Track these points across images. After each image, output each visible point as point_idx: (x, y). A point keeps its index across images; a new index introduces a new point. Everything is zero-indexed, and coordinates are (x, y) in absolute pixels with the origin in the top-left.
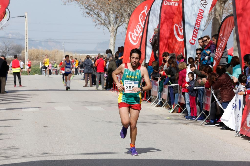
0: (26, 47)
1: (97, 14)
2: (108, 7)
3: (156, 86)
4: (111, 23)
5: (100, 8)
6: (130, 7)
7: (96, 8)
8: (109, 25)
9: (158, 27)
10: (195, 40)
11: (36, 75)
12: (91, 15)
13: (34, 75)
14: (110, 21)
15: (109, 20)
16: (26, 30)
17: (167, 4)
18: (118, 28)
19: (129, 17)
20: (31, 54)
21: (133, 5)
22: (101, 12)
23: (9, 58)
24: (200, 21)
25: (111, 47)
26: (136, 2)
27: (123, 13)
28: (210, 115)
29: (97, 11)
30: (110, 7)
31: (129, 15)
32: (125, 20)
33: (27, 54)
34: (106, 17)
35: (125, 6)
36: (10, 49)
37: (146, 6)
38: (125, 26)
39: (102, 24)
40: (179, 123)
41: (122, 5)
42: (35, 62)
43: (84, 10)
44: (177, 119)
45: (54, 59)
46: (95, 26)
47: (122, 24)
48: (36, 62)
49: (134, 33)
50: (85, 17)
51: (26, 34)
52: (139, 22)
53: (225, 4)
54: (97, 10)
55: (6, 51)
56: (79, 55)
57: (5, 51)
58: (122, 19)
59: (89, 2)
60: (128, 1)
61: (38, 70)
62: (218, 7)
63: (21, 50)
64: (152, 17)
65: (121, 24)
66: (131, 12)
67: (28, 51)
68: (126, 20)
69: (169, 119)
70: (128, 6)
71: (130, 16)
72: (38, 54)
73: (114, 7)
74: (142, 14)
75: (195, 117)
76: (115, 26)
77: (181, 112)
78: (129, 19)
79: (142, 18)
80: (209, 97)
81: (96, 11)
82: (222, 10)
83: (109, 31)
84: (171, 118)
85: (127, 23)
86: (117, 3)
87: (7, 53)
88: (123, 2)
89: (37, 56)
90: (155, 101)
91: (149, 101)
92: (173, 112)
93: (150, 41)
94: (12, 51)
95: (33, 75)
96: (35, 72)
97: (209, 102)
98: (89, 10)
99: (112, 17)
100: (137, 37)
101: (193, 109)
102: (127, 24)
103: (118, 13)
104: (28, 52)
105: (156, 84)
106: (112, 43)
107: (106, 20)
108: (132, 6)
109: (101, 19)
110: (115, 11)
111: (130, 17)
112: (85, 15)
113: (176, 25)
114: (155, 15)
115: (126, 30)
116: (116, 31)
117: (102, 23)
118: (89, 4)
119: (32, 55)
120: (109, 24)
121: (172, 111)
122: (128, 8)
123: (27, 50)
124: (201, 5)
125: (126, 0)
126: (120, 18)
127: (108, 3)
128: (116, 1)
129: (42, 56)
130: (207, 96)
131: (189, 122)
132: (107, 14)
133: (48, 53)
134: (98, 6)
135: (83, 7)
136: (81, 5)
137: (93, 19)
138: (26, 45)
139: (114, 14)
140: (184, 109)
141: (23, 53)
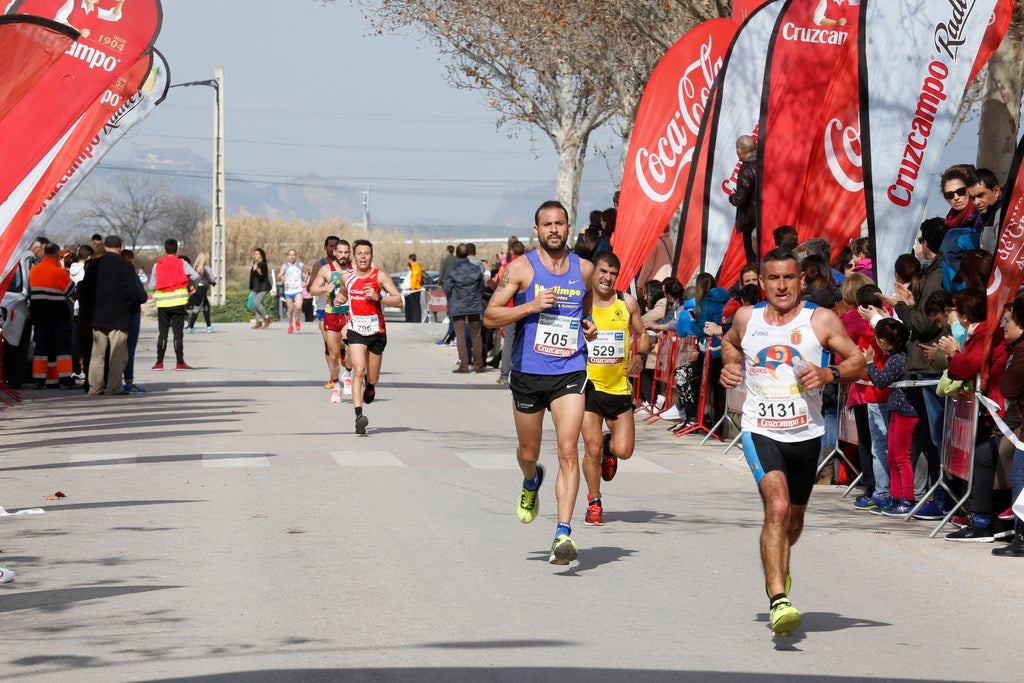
0: (218, 209)
1: (505, 77)
2: (553, 48)
4: (562, 113)
5: (518, 49)
6: (642, 47)
7: (500, 52)
8: (555, 120)
12: (480, 80)
14: (558, 106)
15: (556, 100)
16: (218, 138)
17: (796, 39)
18: (593, 134)
19: (636, 89)
20: (236, 238)
21: (655, 40)
22: (521, 66)
23: (147, 250)
26: (665, 28)
27: (615, 72)
28: (970, 496)
29: (508, 62)
30: (558, 47)
31: (641, 83)
32: (619, 103)
33: (221, 237)
34: (543, 88)
35: (622, 44)
36: (152, 215)
37: (707, 44)
38: (618, 124)
39: (527, 119)
40: (843, 524)
41: (610, 41)
43: (455, 58)
44: (832, 507)
46: (499, 124)
47: (610, 116)
49: (658, 155)
50: (458, 85)
51: (218, 156)
52: (678, 108)
54: (506, 61)
55: (136, 224)
56: (429, 241)
57: (133, 224)
58: (608, 96)
59: (475, 25)
60: (633, 25)
62: (1005, 50)
63: (196, 220)
66: (647, 68)
67: (222, 222)
68: (625, 102)
70: (634, 42)
71: (644, 83)
72: (261, 234)
73: (576, 45)
74: (688, 76)
75: (906, 502)
76: (581, 124)
78: (636, 97)
79: (691, 93)
80: (965, 423)
81: (502, 62)
83: (553, 145)
85: (627, 112)
86: (591, 31)
87: (139, 232)
88: (613, 25)
89: (257, 243)
91: (715, 432)
94: (159, 222)
95: (241, 321)
97: (968, 443)
98: (473, 57)
99: (566, 89)
100: (671, 172)
101: (898, 469)
102: (629, 116)
103: (593, 71)
104: (223, 228)
106: (568, 197)
107: (543, 101)
108: (652, 43)
109: (524, 96)
110: (579, 62)
111: (640, 89)
112: (457, 80)
113: (835, 124)
115: (625, 143)
116: (582, 144)
117: (526, 115)
118: (473, 35)
119: (237, 241)
120: (556, 116)
122: (634, 51)
123: (219, 221)
124: (939, 44)
125: (625, 21)
126: (598, 93)
127: (554, 32)
128: (587, 25)
129: (281, 248)
130: (957, 415)
131: (885, 521)
132: (547, 74)
133: (305, 234)
134: (513, 42)
135: (451, 45)
136: (442, 36)
137: (489, 94)
138: (218, 201)
139: (574, 77)
141: (204, 231)
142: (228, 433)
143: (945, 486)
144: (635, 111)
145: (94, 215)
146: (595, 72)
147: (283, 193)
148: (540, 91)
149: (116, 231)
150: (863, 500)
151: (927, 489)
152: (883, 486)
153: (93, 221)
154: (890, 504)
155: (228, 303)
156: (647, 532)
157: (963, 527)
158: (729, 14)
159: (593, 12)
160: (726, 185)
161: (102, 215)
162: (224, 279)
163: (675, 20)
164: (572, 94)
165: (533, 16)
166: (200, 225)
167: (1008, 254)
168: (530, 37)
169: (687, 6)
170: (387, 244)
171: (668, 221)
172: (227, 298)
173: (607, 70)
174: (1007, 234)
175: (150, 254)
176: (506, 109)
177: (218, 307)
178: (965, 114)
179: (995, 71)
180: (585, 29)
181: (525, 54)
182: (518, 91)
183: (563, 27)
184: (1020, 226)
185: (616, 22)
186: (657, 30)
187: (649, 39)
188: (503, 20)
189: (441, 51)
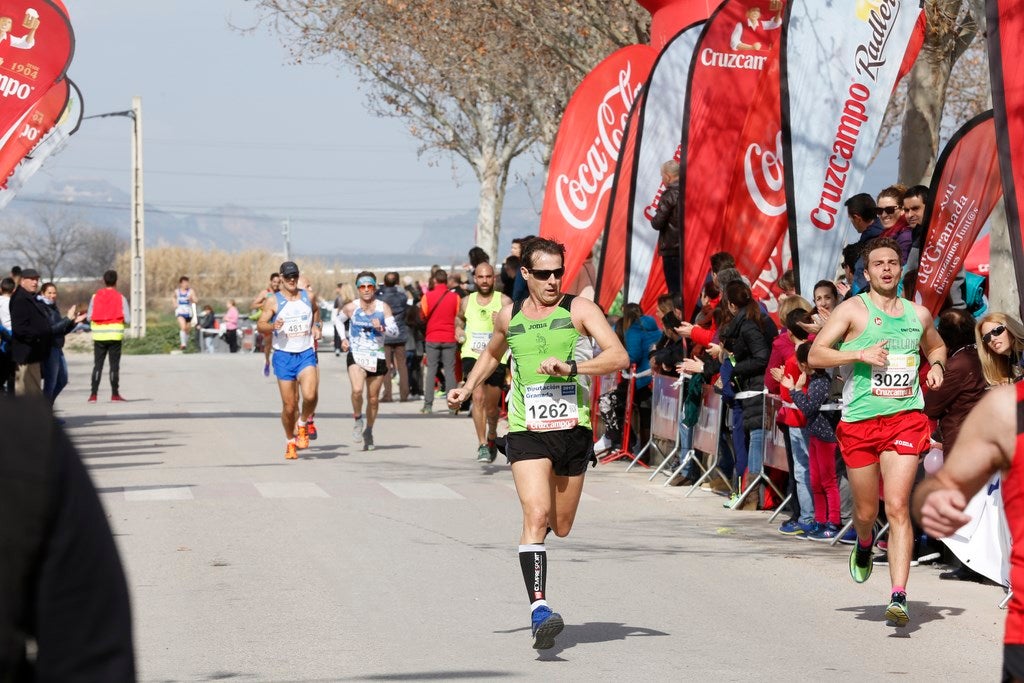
0: (137, 240)
1: (425, 105)
2: (472, 76)
3: (673, 400)
4: (483, 140)
5: (438, 77)
6: (562, 74)
7: (420, 81)
8: (476, 148)
9: (679, 156)
10: (833, 211)
11: (175, 353)
12: (400, 108)
13: (168, 353)
14: (478, 134)
15: (477, 128)
16: (137, 170)
17: (714, 64)
18: (514, 162)
19: (557, 117)
20: (155, 269)
21: (575, 67)
22: (441, 94)
23: (65, 283)
24: (855, 132)
25: (483, 238)
26: (585, 55)
27: (535, 99)
29: (428, 90)
30: (478, 75)
31: (560, 109)
32: (541, 130)
33: (140, 268)
34: (464, 116)
35: (542, 71)
36: (70, 247)
37: (626, 71)
38: (539, 151)
39: (448, 146)
40: (770, 550)
41: (530, 68)
43: (375, 86)
44: (759, 534)
45: (247, 288)
47: (530, 143)
49: (578, 180)
50: (379, 114)
51: (137, 187)
52: (597, 133)
53: (953, 61)
54: (426, 89)
55: (54, 256)
56: (350, 271)
57: (50, 256)
58: (529, 124)
59: (395, 54)
60: (553, 52)
62: (924, 74)
63: (115, 251)
64: (657, 114)
65: (526, 146)
66: (568, 95)
67: (142, 254)
68: (546, 129)
69: (728, 537)
70: (553, 69)
71: (563, 110)
72: (180, 265)
73: (496, 73)
74: (608, 102)
75: (832, 527)
76: (502, 151)
77: (773, 508)
78: (557, 124)
79: (611, 120)
81: (420, 93)
82: (940, 87)
83: (474, 174)
84: (733, 530)
85: (548, 140)
86: (511, 59)
87: (56, 265)
88: (533, 53)
90: (668, 462)
91: (640, 459)
92: (741, 507)
93: (648, 216)
94: (77, 254)
95: (161, 353)
96: (172, 341)
98: (393, 85)
99: (487, 117)
100: (592, 198)
101: (825, 493)
102: (549, 144)
103: (513, 99)
104: (142, 260)
105: (670, 392)
106: (491, 230)
107: (464, 129)
108: (572, 69)
109: (444, 124)
110: (499, 89)
111: (560, 116)
112: (377, 108)
113: (754, 149)
114: (667, 108)
115: (546, 169)
116: (503, 172)
117: (446, 143)
118: (393, 63)
119: (157, 273)
120: (477, 144)
121: (736, 501)
122: (554, 79)
123: (138, 252)
124: (860, 67)
125: (545, 48)
126: (519, 121)
127: (473, 60)
128: (506, 52)
129: (201, 278)
131: (811, 546)
132: (468, 102)
133: (225, 263)
134: (433, 71)
135: (371, 73)
136: (362, 65)
137: (409, 123)
138: (137, 232)
139: (494, 105)
140: (786, 496)
141: (123, 263)
142: (150, 466)
144: (555, 137)
145: (11, 248)
146: (516, 100)
147: (202, 226)
148: (461, 120)
149: (33, 264)
150: (789, 525)
152: (808, 511)
153: (10, 254)
154: (816, 529)
155: (148, 335)
156: (574, 560)
158: (649, 40)
159: (512, 40)
160: (648, 211)
161: (20, 247)
162: (143, 312)
163: (595, 47)
164: (492, 122)
165: (452, 44)
166: (119, 257)
167: (927, 277)
168: (450, 65)
169: (606, 33)
171: (591, 247)
172: (147, 329)
173: (528, 97)
175: (68, 286)
176: (427, 137)
177: (138, 339)
178: (884, 138)
179: (915, 96)
180: (505, 57)
181: (445, 82)
182: (438, 119)
183: (483, 55)
184: (937, 250)
185: (535, 50)
186: (577, 57)
187: (569, 66)
188: (422, 48)
189: (361, 80)
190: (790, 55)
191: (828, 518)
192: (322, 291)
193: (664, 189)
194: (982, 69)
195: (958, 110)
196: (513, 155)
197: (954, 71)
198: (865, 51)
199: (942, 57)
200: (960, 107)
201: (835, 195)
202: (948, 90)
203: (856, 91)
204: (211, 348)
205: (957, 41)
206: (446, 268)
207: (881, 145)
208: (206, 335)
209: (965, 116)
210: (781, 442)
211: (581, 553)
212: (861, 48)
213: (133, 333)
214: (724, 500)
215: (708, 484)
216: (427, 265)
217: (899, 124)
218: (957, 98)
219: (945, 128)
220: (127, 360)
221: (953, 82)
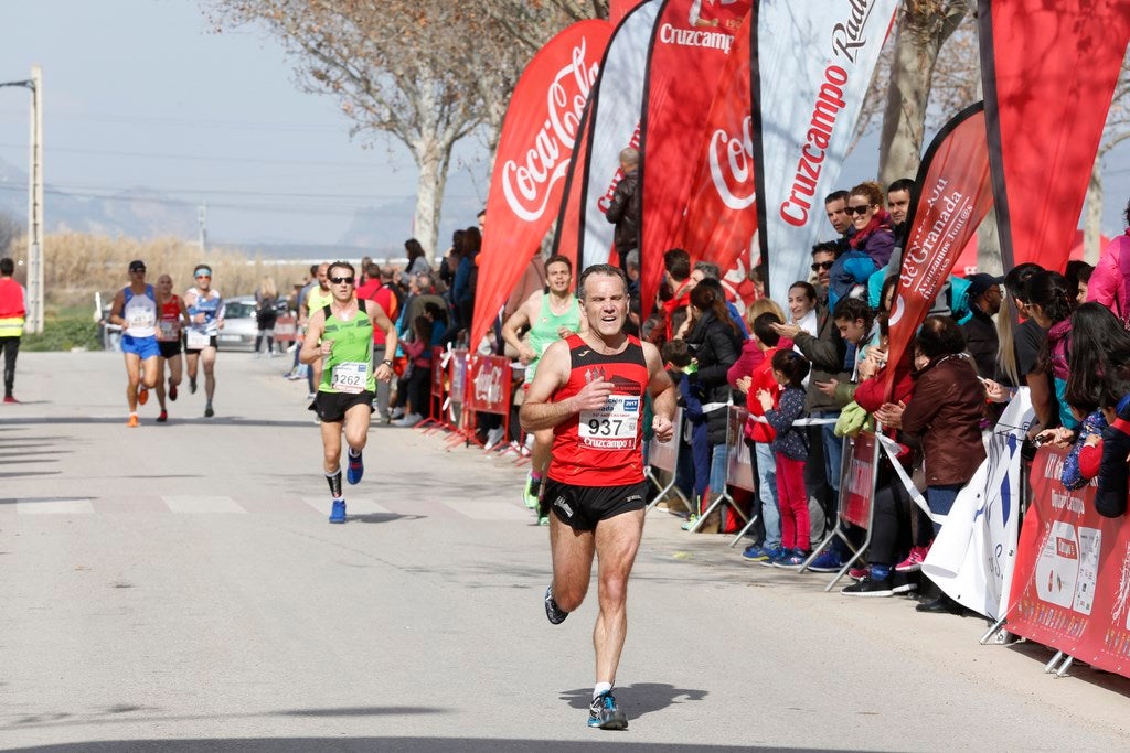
0: (35, 225)
1: (359, 80)
2: (412, 50)
4: (423, 121)
5: (373, 50)
6: (511, 49)
7: (354, 54)
8: (415, 129)
9: (636, 143)
10: (807, 206)
11: (76, 350)
12: (331, 84)
13: (69, 350)
14: (418, 114)
15: (416, 107)
16: (36, 146)
17: (673, 42)
18: (457, 145)
19: (504, 96)
20: (55, 257)
21: (525, 41)
22: (377, 69)
24: (832, 119)
25: (422, 229)
26: (538, 30)
27: (481, 77)
28: (869, 547)
29: (363, 64)
30: (419, 49)
31: (509, 88)
32: (487, 111)
33: (38, 257)
34: (402, 94)
35: (489, 45)
37: (580, 48)
38: (485, 134)
39: (384, 127)
40: (731, 577)
41: (475, 43)
42: (70, 290)
43: (303, 59)
44: (720, 559)
46: (352, 132)
47: (475, 125)
48: (75, 294)
49: (527, 167)
50: (307, 90)
51: (36, 166)
53: (940, 44)
54: (360, 63)
56: (273, 263)
58: (474, 104)
59: (326, 23)
60: (501, 24)
61: (85, 329)
62: (910, 59)
63: (10, 237)
65: (471, 128)
66: (517, 73)
67: (40, 240)
68: (492, 110)
69: (685, 563)
70: (502, 44)
72: (83, 253)
73: (438, 47)
74: (561, 82)
75: (800, 553)
76: (444, 133)
77: (736, 531)
78: (505, 104)
79: (562, 102)
80: (865, 466)
81: (356, 65)
82: (926, 72)
83: (412, 157)
84: (691, 555)
85: (494, 122)
86: (455, 32)
88: (479, 25)
89: (79, 263)
92: (700, 530)
93: (601, 208)
95: (61, 350)
96: (73, 337)
97: (868, 488)
98: (324, 58)
99: (427, 95)
100: (542, 187)
101: (793, 516)
102: (496, 126)
103: (457, 76)
104: (41, 247)
106: (429, 214)
107: (402, 108)
108: (522, 45)
109: (380, 102)
110: (441, 65)
111: (509, 96)
112: (305, 83)
113: (720, 134)
114: (626, 93)
115: (492, 155)
116: (444, 156)
117: (382, 123)
118: (323, 34)
119: (57, 261)
121: (695, 522)
122: (502, 54)
123: (36, 238)
124: (837, 47)
125: (492, 20)
126: (463, 100)
127: (414, 32)
128: (449, 24)
129: (106, 269)
130: (856, 456)
131: (776, 573)
132: (406, 78)
133: (133, 253)
134: (368, 43)
135: (299, 44)
136: (290, 36)
137: (341, 100)
138: (35, 216)
139: (436, 82)
140: (750, 519)
141: (18, 249)
142: (47, 476)
143: (842, 536)
144: (503, 119)
146: (460, 77)
147: (109, 210)
148: (398, 98)
150: (753, 550)
151: (823, 537)
152: (775, 535)
154: (782, 555)
155: (45, 330)
156: (516, 586)
157: (862, 579)
158: (608, 14)
159: (456, 10)
160: (602, 203)
162: (41, 305)
163: (548, 20)
164: (433, 101)
165: (390, 14)
166: (15, 243)
167: (911, 280)
168: (387, 37)
169: (561, 4)
170: (226, 265)
171: (540, 241)
172: (45, 324)
173: (473, 74)
174: (910, 258)
177: (34, 335)
178: (864, 127)
179: (897, 80)
180: (448, 29)
181: (381, 56)
182: (373, 96)
183: (424, 27)
184: (924, 251)
185: (483, 22)
186: (528, 31)
187: (518, 40)
188: (357, 18)
189: (288, 52)
190: (761, 34)
191: (795, 543)
192: (242, 284)
193: (619, 178)
194: (972, 52)
195: (945, 97)
196: (455, 138)
197: (942, 54)
198: (843, 29)
199: (928, 39)
200: (948, 94)
201: (809, 188)
202: (935, 74)
203: (833, 74)
204: (117, 346)
205: (945, 21)
206: (378, 261)
207: (860, 134)
208: (111, 332)
209: (953, 104)
210: (745, 459)
211: (523, 579)
212: (839, 27)
213: (30, 328)
214: (681, 522)
215: (664, 504)
216: (359, 257)
217: (881, 111)
218: (944, 84)
219: (931, 116)
220: (23, 358)
221: (940, 66)
